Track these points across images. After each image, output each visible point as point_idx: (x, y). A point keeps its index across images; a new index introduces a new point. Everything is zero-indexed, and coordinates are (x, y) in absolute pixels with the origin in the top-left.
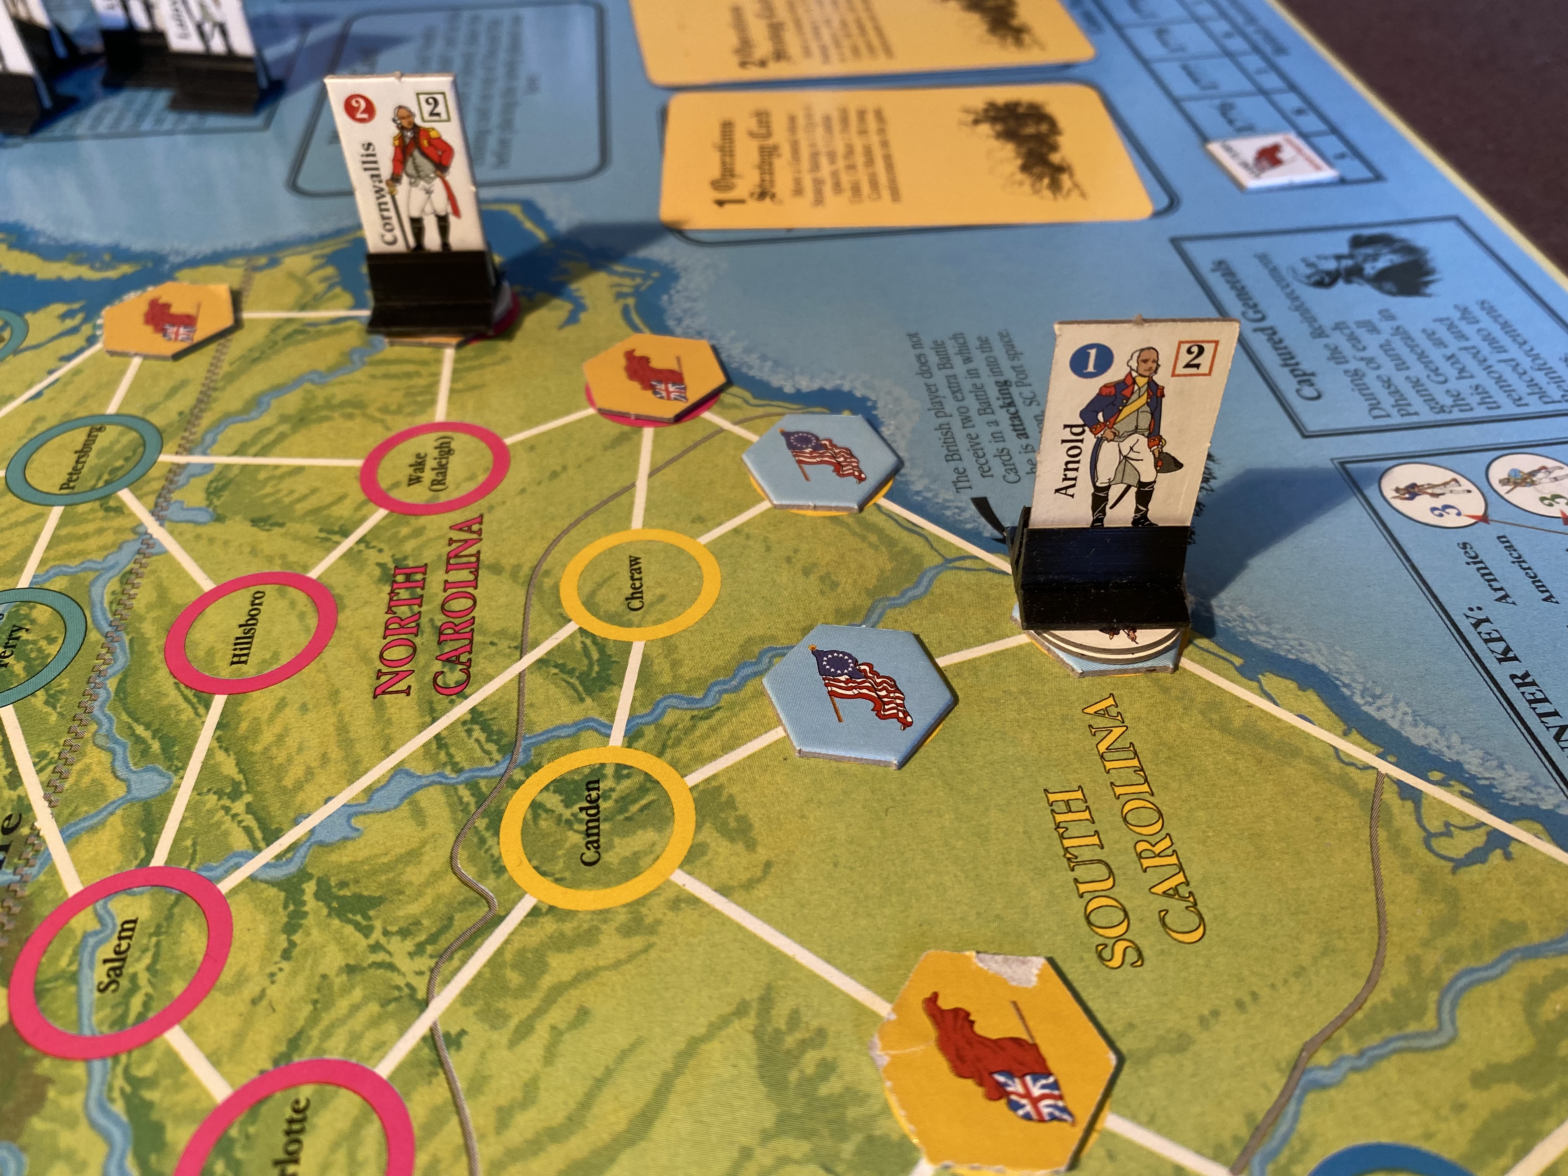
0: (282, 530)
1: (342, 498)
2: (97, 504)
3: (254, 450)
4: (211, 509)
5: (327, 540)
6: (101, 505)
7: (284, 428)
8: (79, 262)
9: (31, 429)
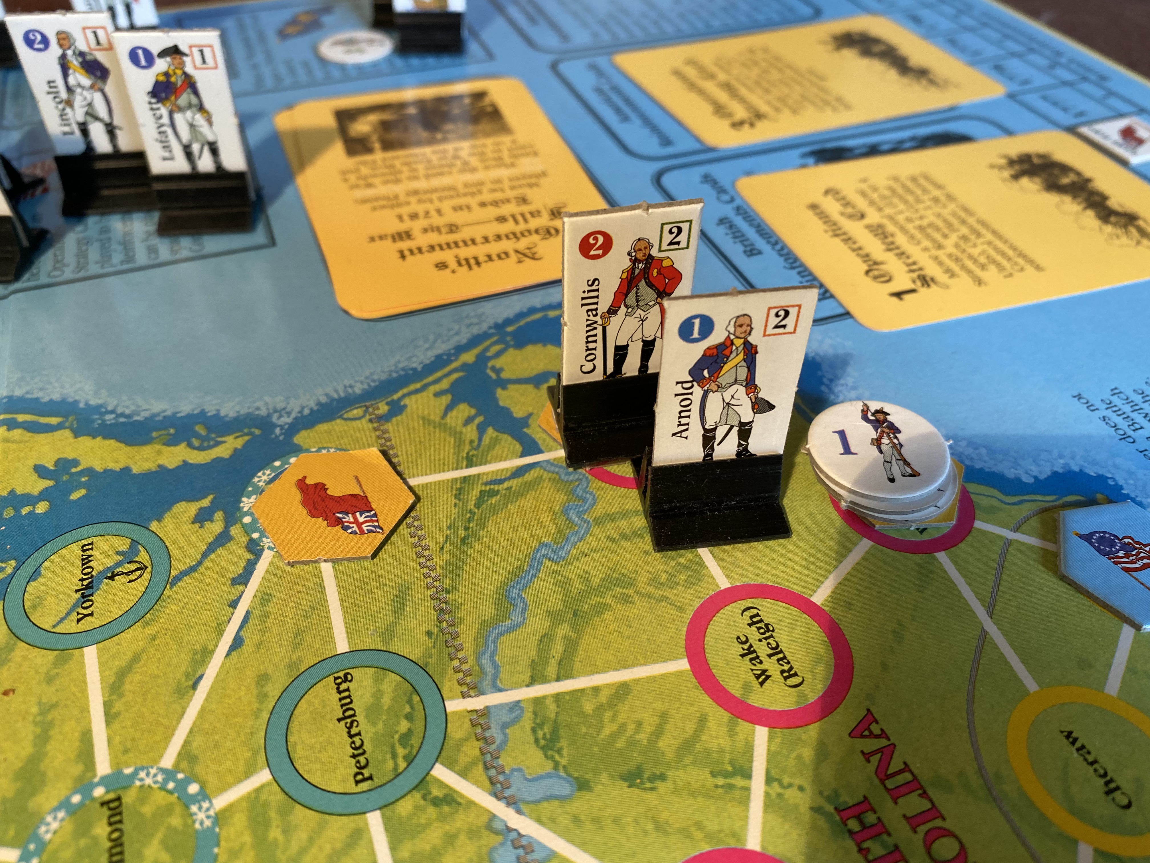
0: (669, 785)
1: (702, 721)
2: (417, 796)
3: (552, 670)
4: (562, 773)
5: (731, 787)
6: (424, 797)
7: (563, 630)
8: (172, 442)
9: (262, 697)
